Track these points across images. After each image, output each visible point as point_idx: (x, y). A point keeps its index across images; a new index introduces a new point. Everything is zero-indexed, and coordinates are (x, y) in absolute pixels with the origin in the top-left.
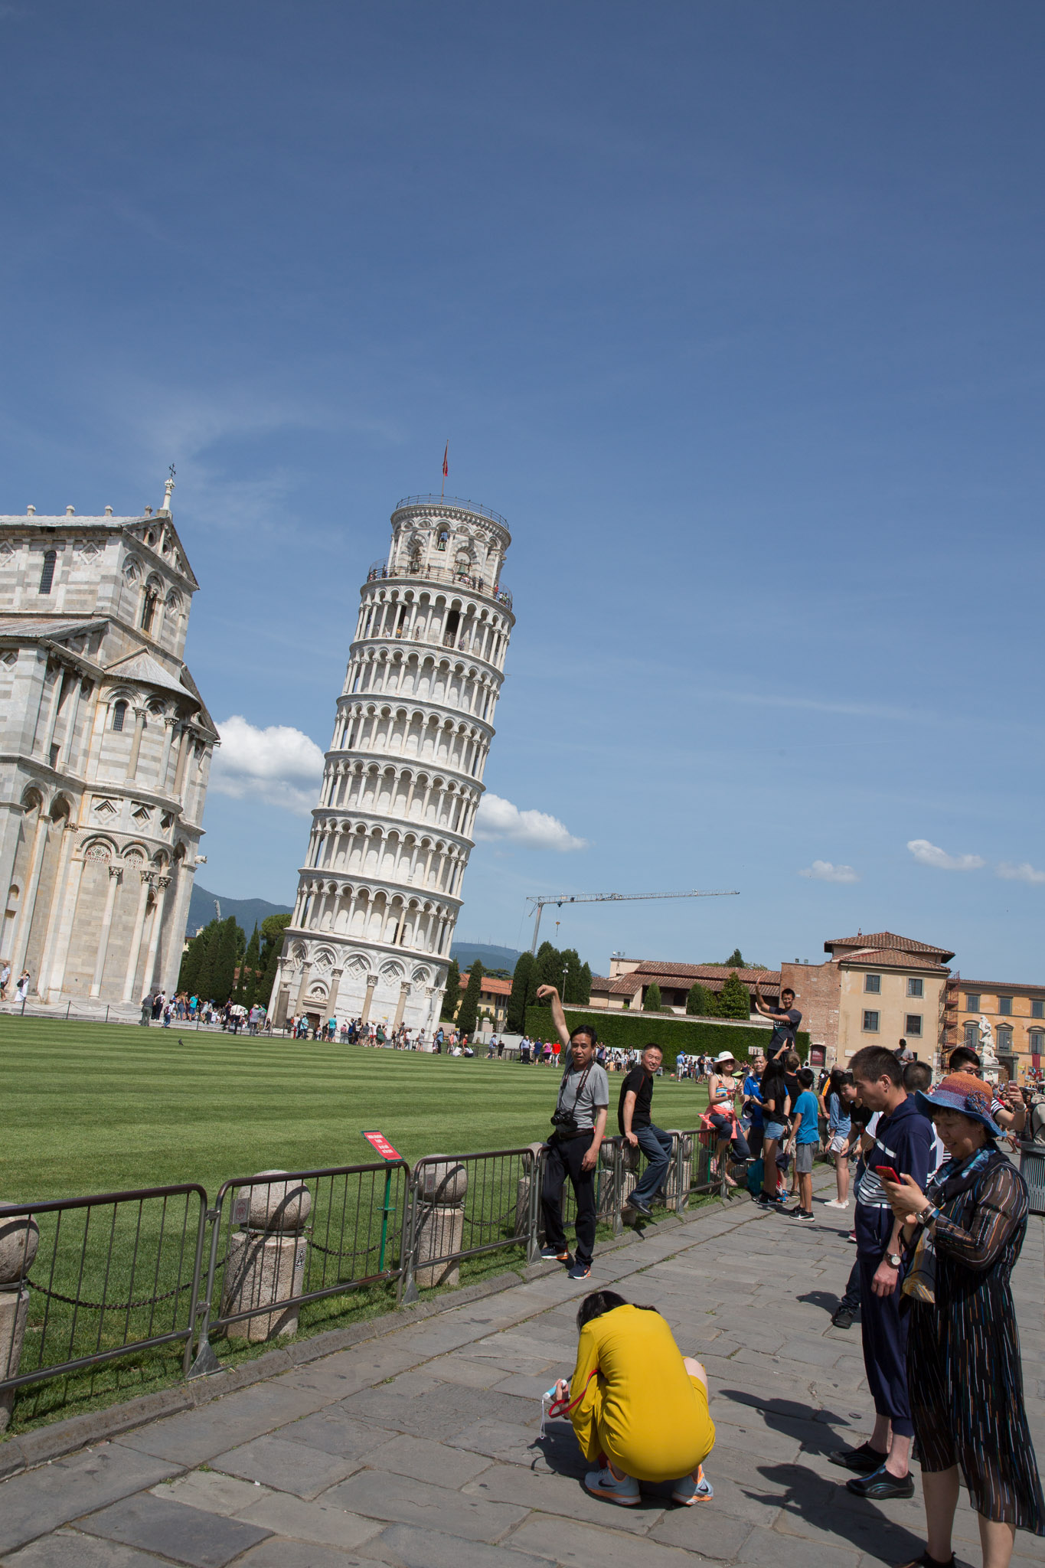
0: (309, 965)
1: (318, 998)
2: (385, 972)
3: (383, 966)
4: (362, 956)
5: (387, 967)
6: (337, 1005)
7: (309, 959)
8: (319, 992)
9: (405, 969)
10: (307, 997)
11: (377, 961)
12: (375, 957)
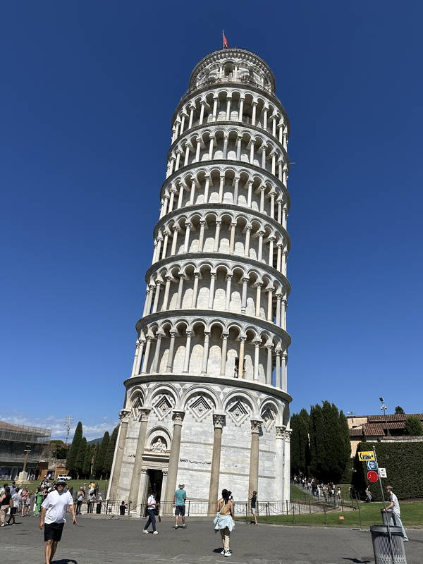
0: (147, 412)
1: (159, 451)
2: (231, 410)
3: (228, 404)
4: (205, 394)
5: (233, 404)
6: (182, 456)
7: (146, 406)
8: (159, 443)
9: (253, 405)
10: (147, 450)
11: (222, 396)
12: (219, 393)
